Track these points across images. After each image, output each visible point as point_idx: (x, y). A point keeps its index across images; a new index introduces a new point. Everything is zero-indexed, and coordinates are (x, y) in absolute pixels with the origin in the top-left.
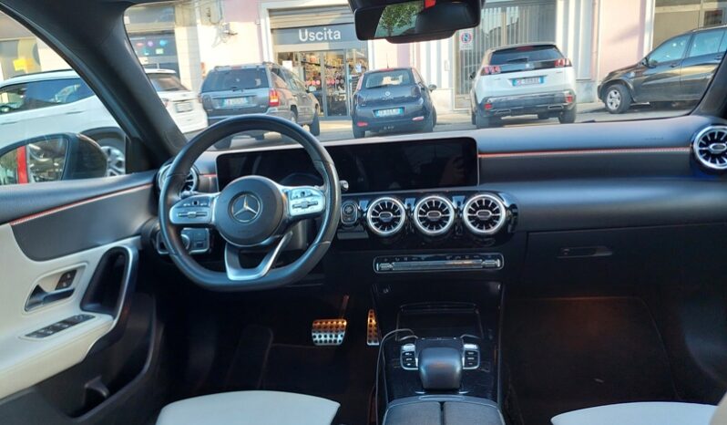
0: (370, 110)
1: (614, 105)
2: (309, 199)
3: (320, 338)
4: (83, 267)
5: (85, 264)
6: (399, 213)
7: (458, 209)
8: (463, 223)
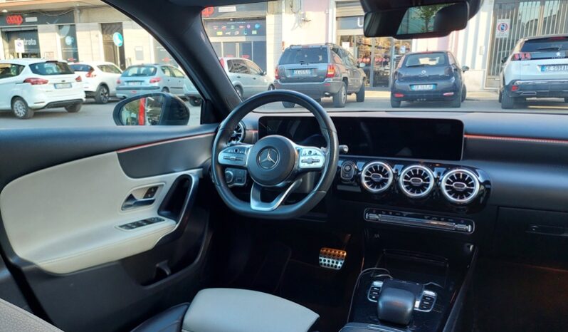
0: (407, 84)
2: (314, 157)
3: (325, 261)
4: (163, 185)
5: (163, 183)
6: (387, 176)
7: (438, 177)
8: (440, 191)
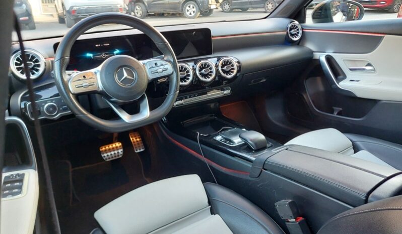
1: (139, 14)
2: (162, 68)
3: (108, 156)
6: (189, 71)
8: (220, 74)
